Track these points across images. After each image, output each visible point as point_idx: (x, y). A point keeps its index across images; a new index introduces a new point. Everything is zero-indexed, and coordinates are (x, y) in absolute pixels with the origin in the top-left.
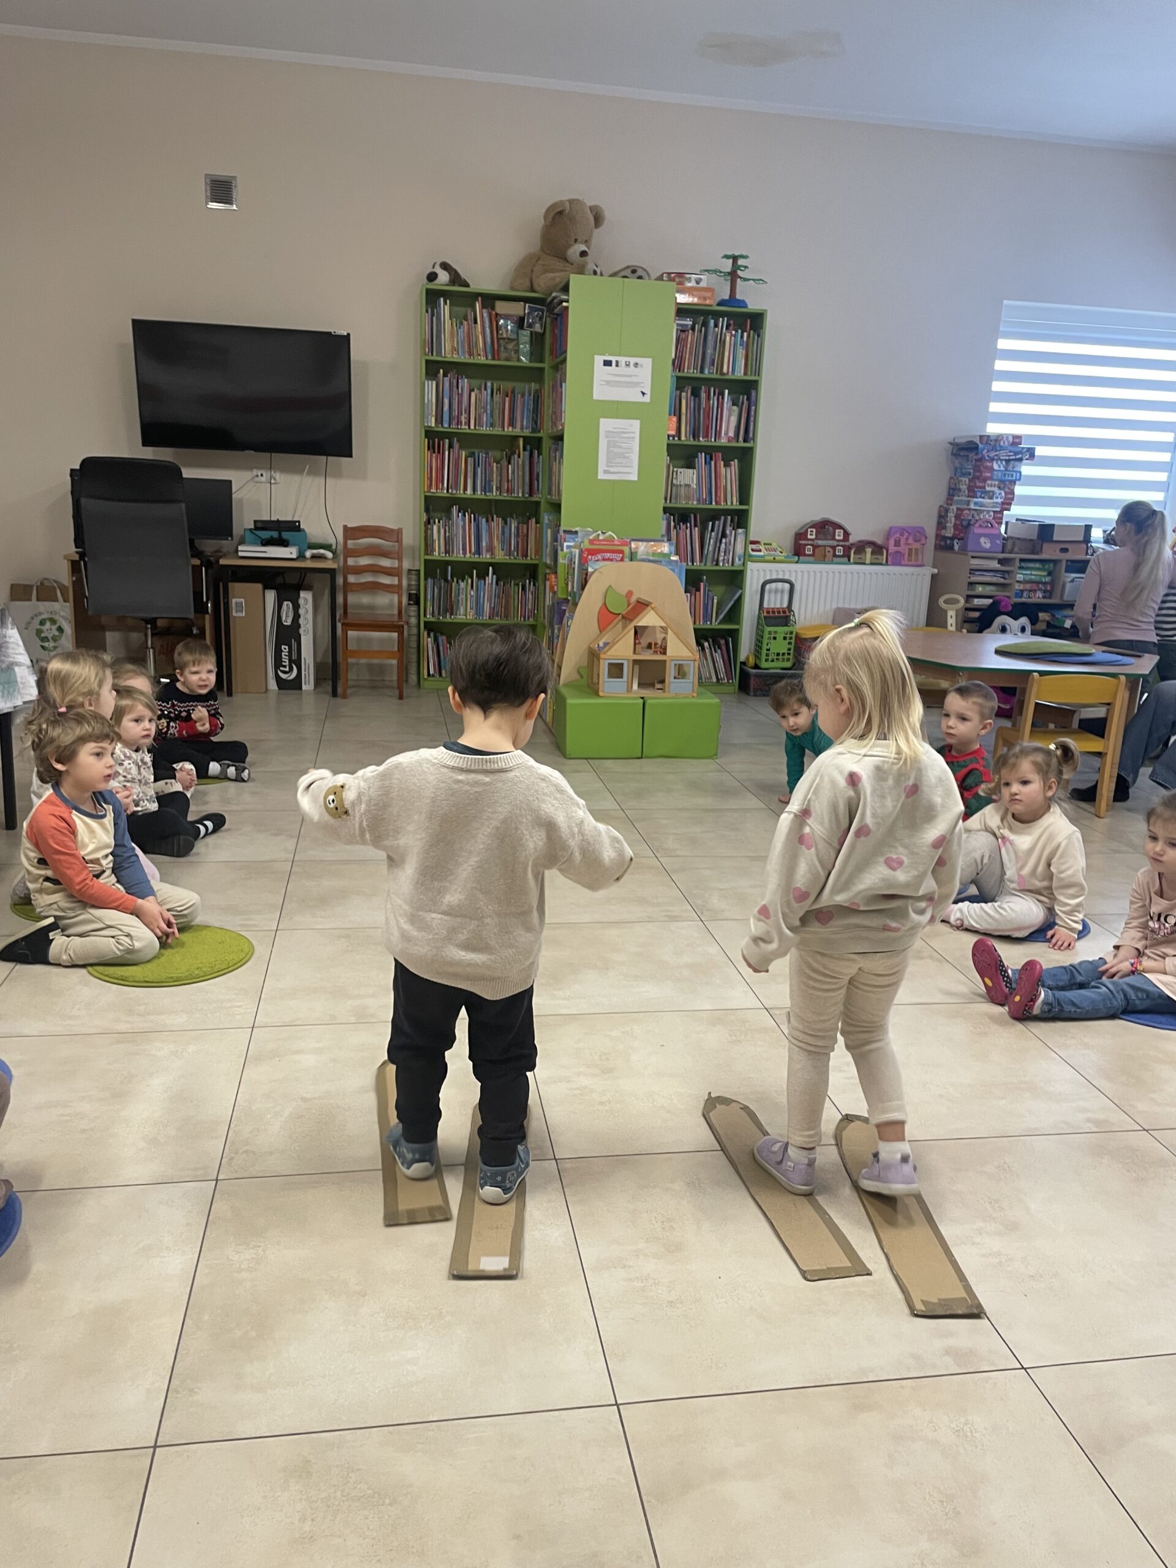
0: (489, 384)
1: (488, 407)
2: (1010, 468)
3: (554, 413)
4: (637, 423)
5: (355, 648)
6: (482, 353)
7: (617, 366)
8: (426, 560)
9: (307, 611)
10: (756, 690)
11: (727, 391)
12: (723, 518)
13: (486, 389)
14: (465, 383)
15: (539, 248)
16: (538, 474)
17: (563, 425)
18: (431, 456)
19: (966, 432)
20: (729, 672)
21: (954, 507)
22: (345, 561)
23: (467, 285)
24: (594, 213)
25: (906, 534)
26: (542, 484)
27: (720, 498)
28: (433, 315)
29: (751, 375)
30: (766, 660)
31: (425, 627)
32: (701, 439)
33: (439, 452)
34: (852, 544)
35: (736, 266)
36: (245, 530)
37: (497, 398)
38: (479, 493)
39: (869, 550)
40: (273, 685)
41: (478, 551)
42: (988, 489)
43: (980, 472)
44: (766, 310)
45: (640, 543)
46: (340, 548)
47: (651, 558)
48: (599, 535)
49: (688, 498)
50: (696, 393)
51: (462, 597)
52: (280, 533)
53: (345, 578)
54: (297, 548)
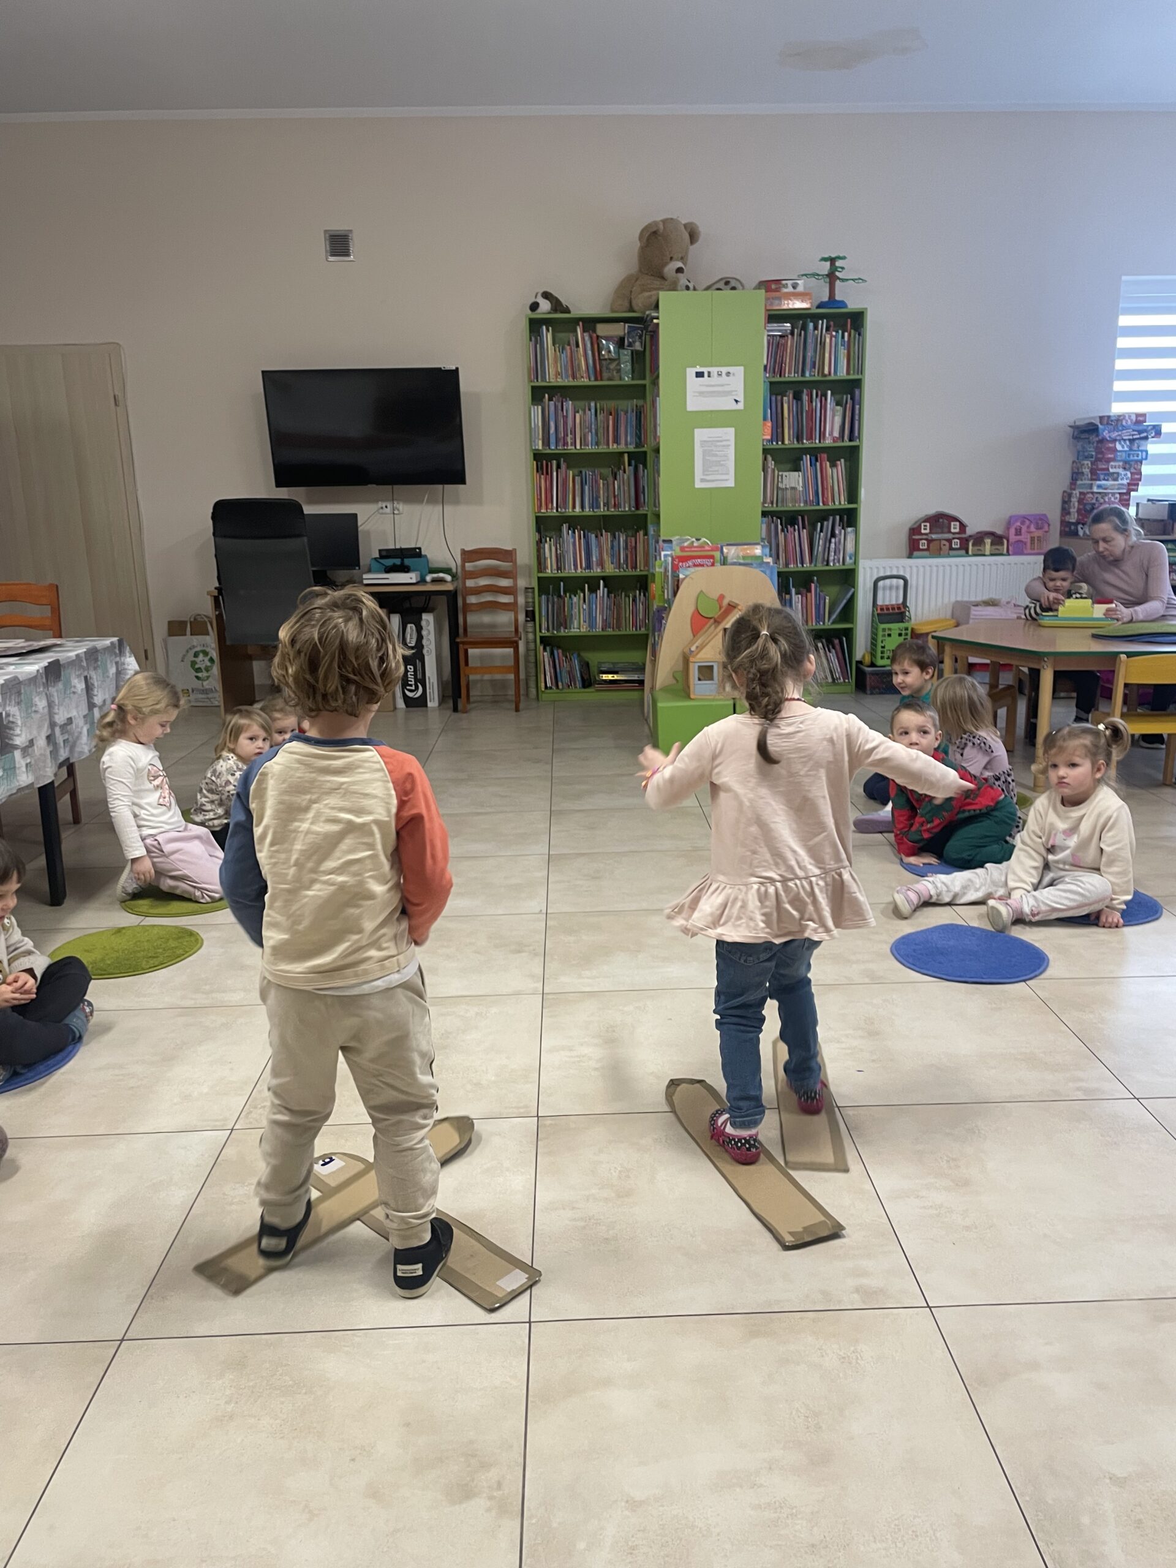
0: (593, 404)
1: (593, 426)
2: (1135, 447)
4: (732, 430)
5: (476, 666)
6: (585, 375)
7: (709, 376)
8: (539, 578)
9: (429, 633)
10: (873, 689)
11: (829, 392)
12: (831, 518)
13: (590, 410)
14: (569, 405)
16: (644, 487)
17: (659, 438)
18: (540, 478)
19: (1087, 411)
20: (845, 674)
21: (1076, 492)
22: (464, 583)
23: (567, 310)
24: (689, 230)
25: (1027, 522)
26: (647, 497)
27: (827, 499)
28: (536, 343)
29: (854, 374)
31: (541, 642)
32: (805, 441)
33: (547, 473)
34: (970, 536)
35: (833, 268)
36: (371, 558)
37: (600, 417)
38: (587, 509)
39: (988, 541)
40: (401, 704)
41: (589, 566)
42: (1111, 470)
43: (1102, 453)
44: (866, 309)
45: (733, 547)
46: (459, 570)
47: (744, 561)
48: (693, 542)
49: (794, 501)
50: (797, 397)
51: (575, 610)
52: (403, 560)
53: (464, 600)
54: (418, 573)
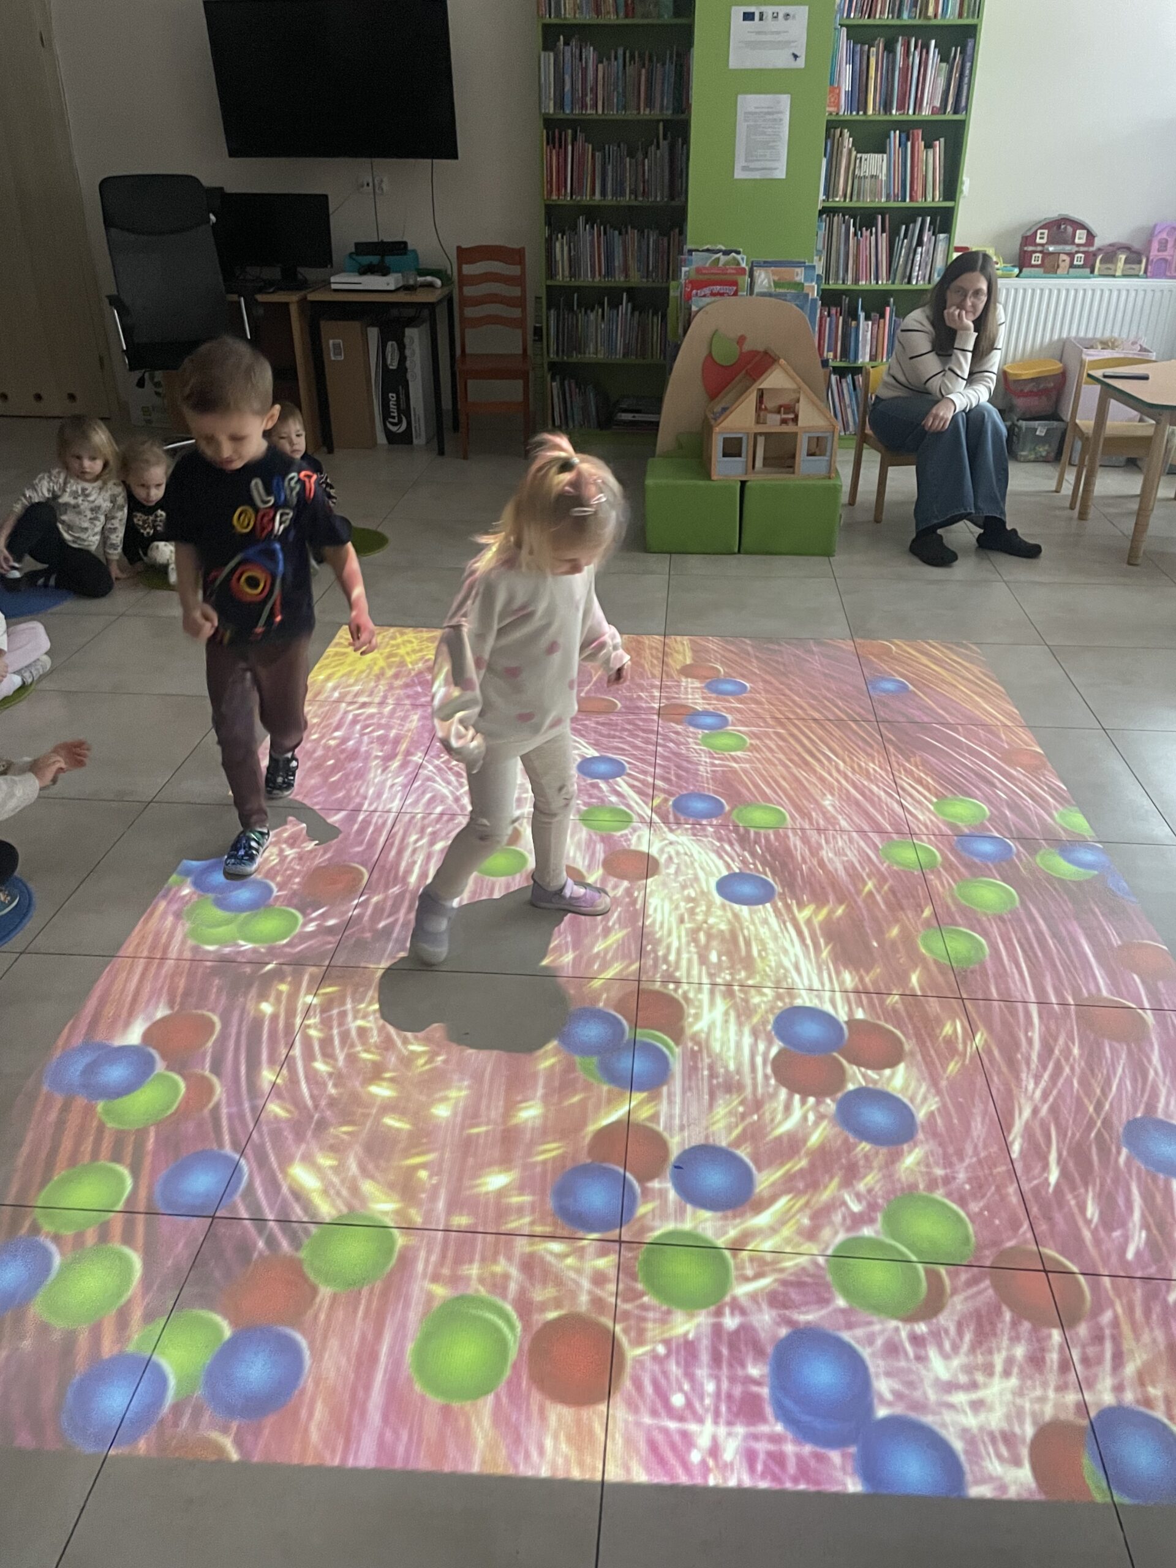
0: (620, 51)
1: (620, 83)
4: (788, 97)
5: (477, 399)
7: (761, 19)
8: (548, 287)
9: (414, 353)
11: (933, 43)
12: (920, 219)
14: (590, 52)
18: (551, 153)
22: (460, 291)
27: (917, 192)
29: (967, 16)
31: (550, 369)
32: (894, 112)
33: (560, 146)
34: (1099, 250)
36: (344, 254)
38: (610, 198)
39: (1122, 257)
40: (382, 439)
41: (610, 272)
45: (762, 270)
49: (874, 194)
50: (890, 48)
51: (592, 329)
52: (382, 258)
53: (463, 311)
54: (401, 274)
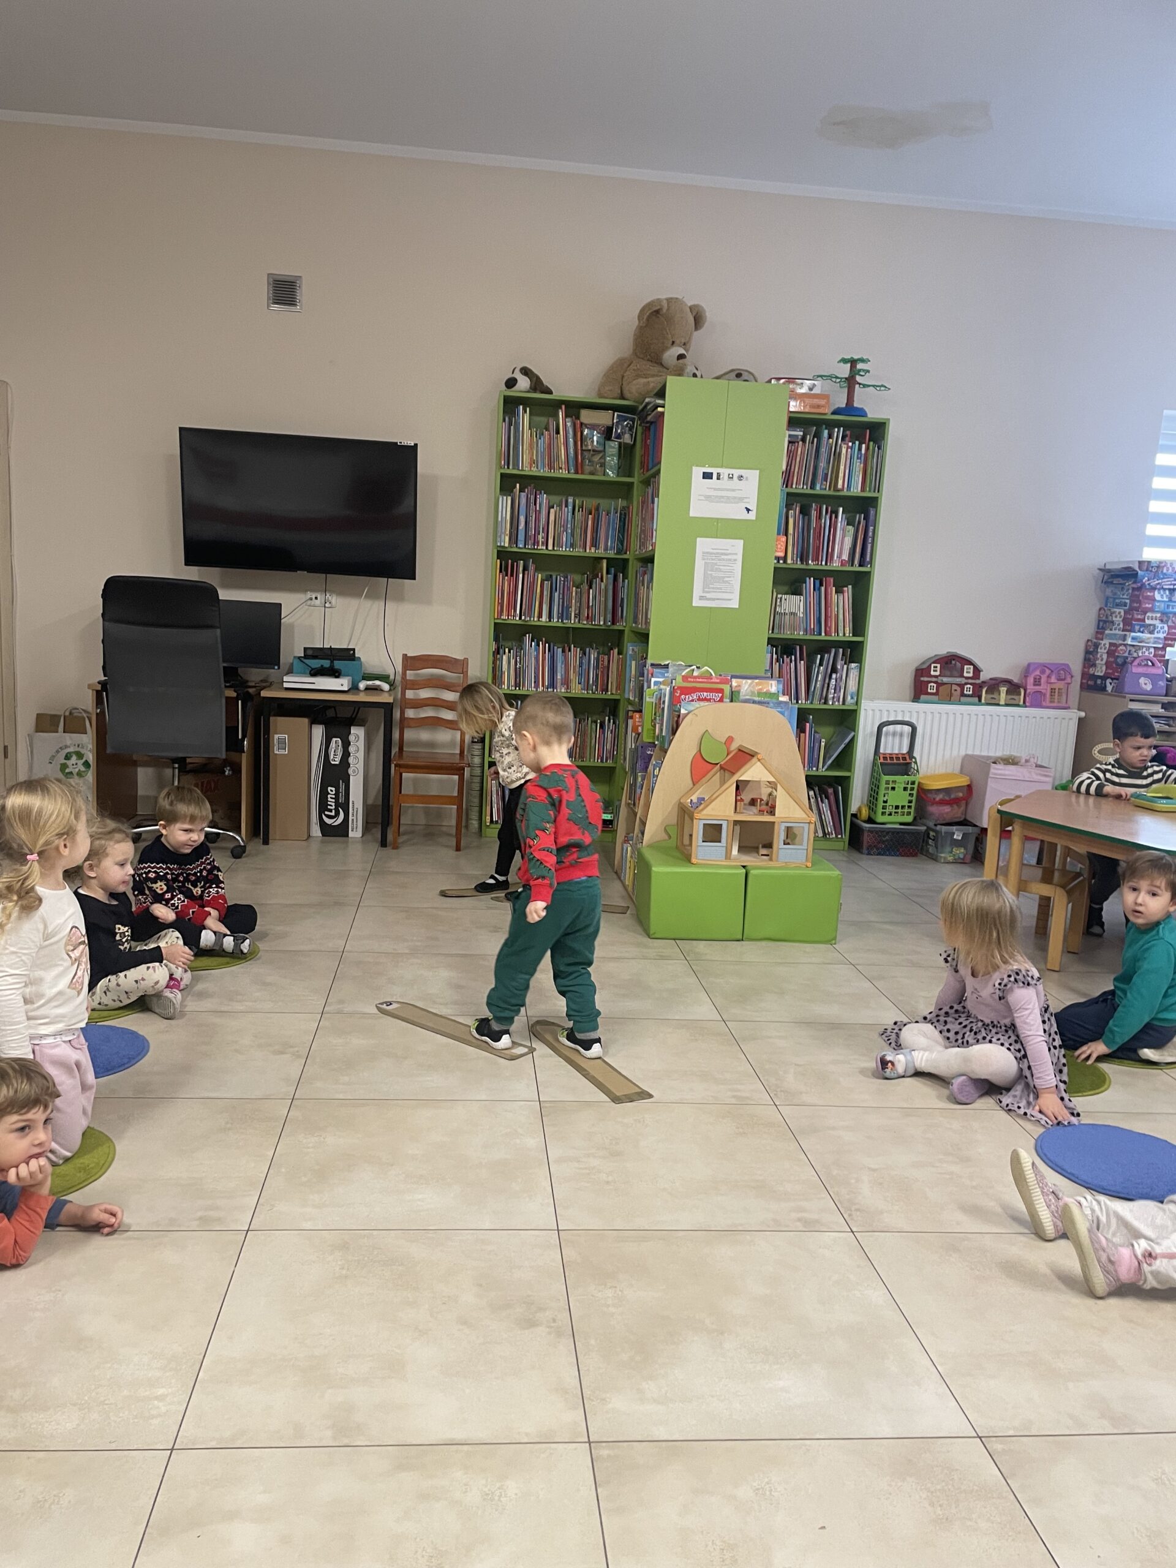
0: (570, 500)
1: (569, 526)
2: (1174, 598)
3: (643, 531)
4: (740, 543)
5: (411, 792)
6: (563, 467)
7: (718, 478)
10: (870, 848)
12: (833, 650)
13: (566, 506)
15: (631, 351)
16: (622, 599)
17: (654, 545)
18: (503, 579)
19: (1122, 557)
20: (837, 825)
21: (1106, 642)
22: (403, 694)
23: (550, 392)
24: (694, 314)
25: (1048, 672)
26: (627, 611)
27: (830, 628)
28: (510, 424)
29: (870, 491)
30: (883, 813)
32: (810, 562)
33: (512, 575)
34: (983, 682)
35: (854, 372)
36: (295, 657)
37: (579, 515)
38: (555, 620)
39: (1003, 689)
42: (1148, 622)
43: (1138, 601)
44: (889, 419)
45: (744, 681)
46: (399, 678)
47: (756, 699)
48: (693, 670)
49: (793, 628)
50: (805, 512)
52: (332, 662)
53: (402, 713)
54: (350, 678)
